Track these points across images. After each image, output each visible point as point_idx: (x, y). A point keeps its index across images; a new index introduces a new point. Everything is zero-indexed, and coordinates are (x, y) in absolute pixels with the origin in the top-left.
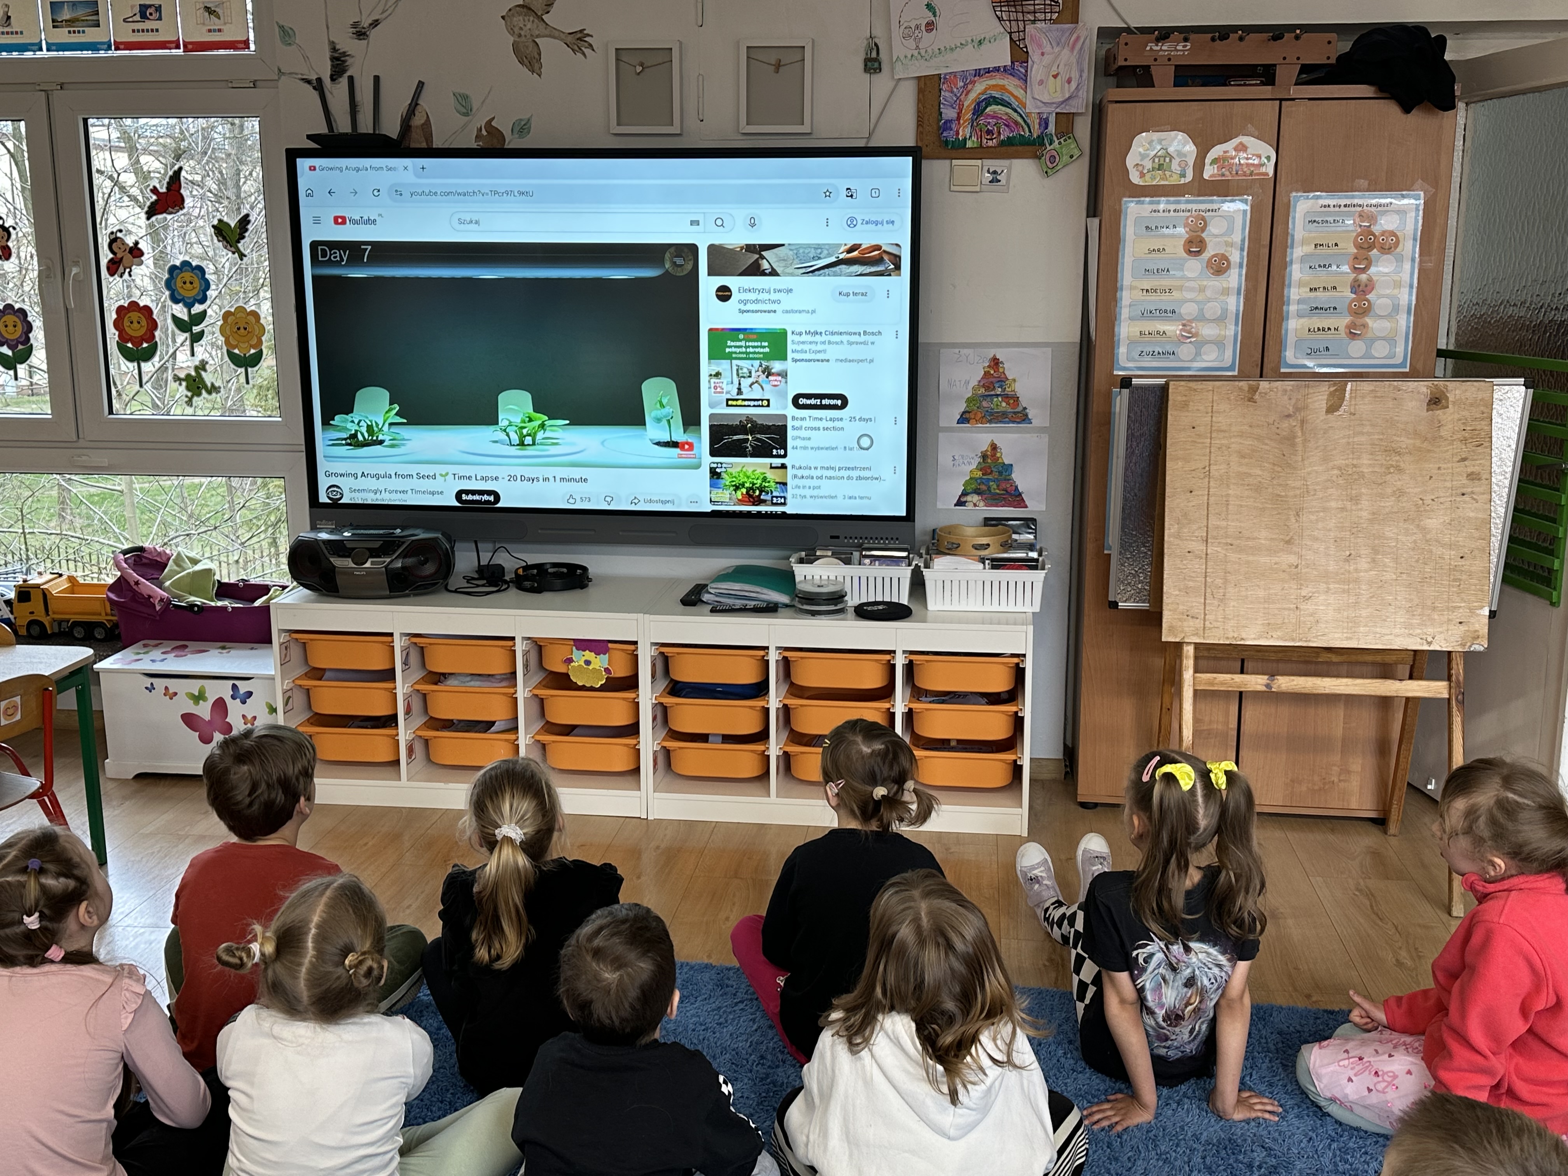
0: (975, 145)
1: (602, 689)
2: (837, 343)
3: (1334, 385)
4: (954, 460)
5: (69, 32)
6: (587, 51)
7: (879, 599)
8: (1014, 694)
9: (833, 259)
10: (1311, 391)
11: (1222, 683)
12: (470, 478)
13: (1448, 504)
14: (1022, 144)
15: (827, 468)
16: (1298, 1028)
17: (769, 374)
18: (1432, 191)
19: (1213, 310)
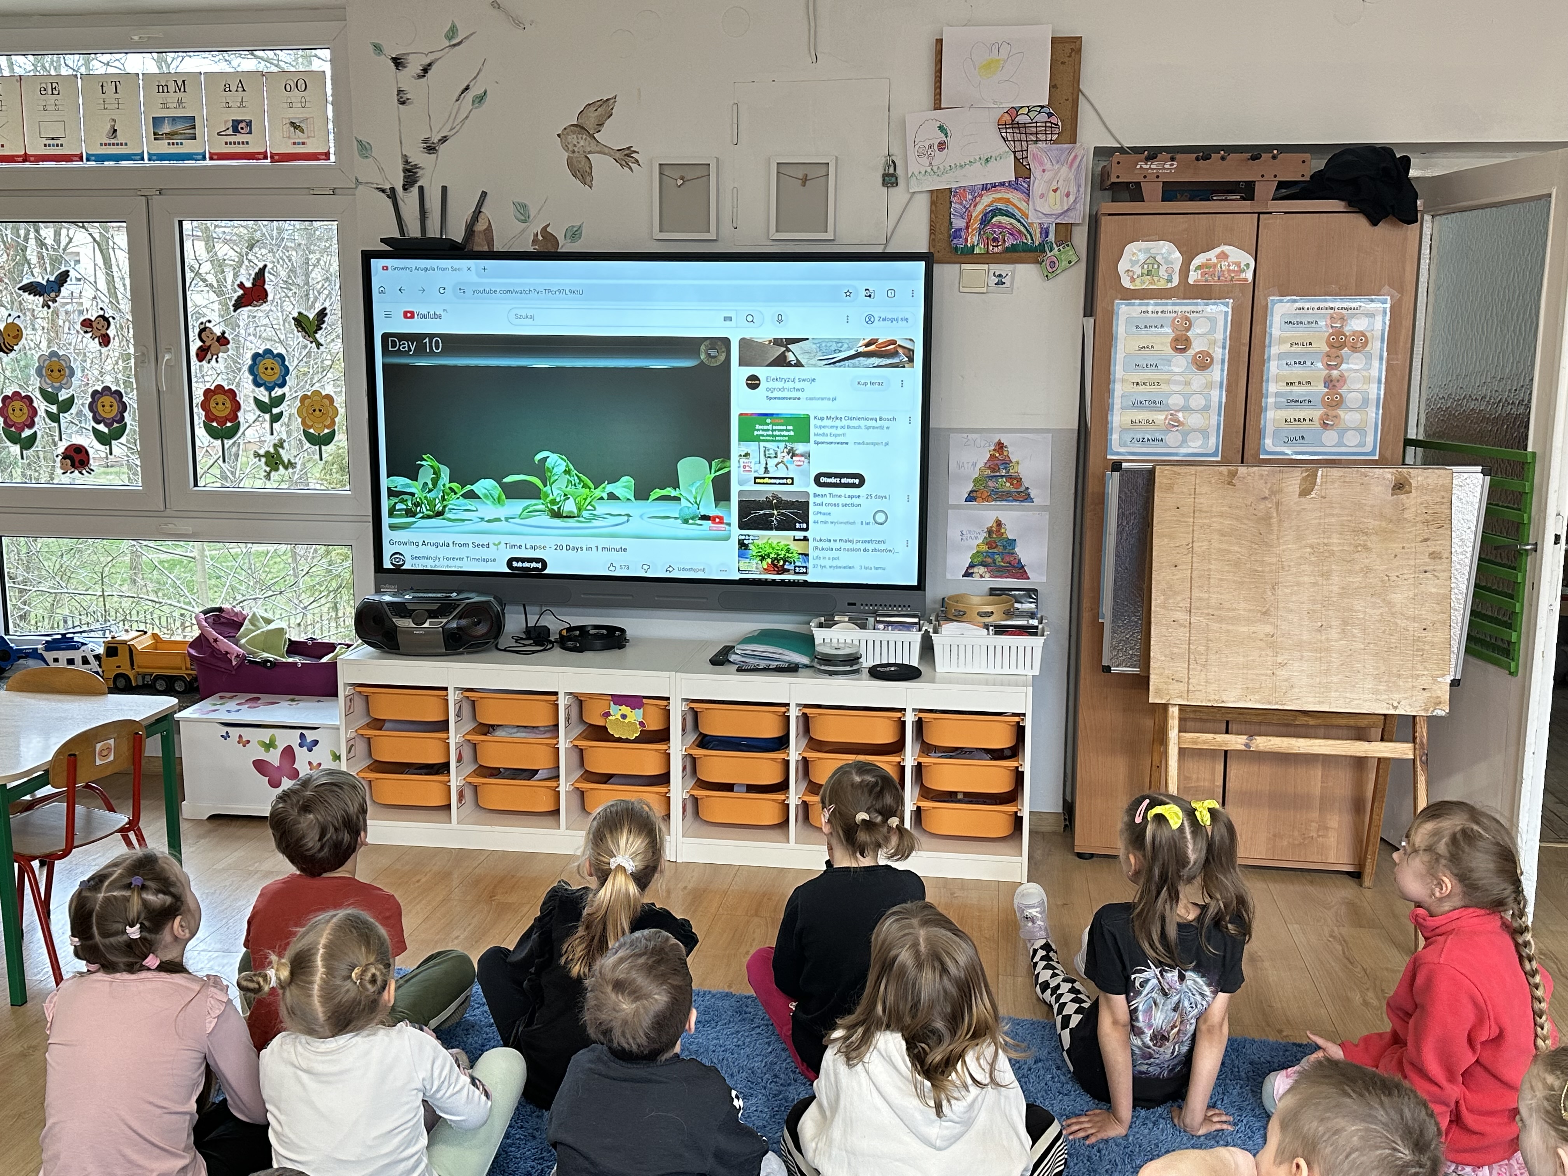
0: (982, 252)
1: (637, 741)
2: (854, 427)
3: (1307, 471)
4: (962, 535)
5: (169, 144)
6: (634, 166)
7: (892, 661)
8: (1015, 750)
9: (853, 352)
10: (1285, 476)
11: (1205, 742)
12: (520, 547)
13: (1412, 581)
14: (1024, 251)
15: (846, 541)
16: (1269, 1058)
17: (794, 455)
18: (1397, 295)
19: (1197, 402)
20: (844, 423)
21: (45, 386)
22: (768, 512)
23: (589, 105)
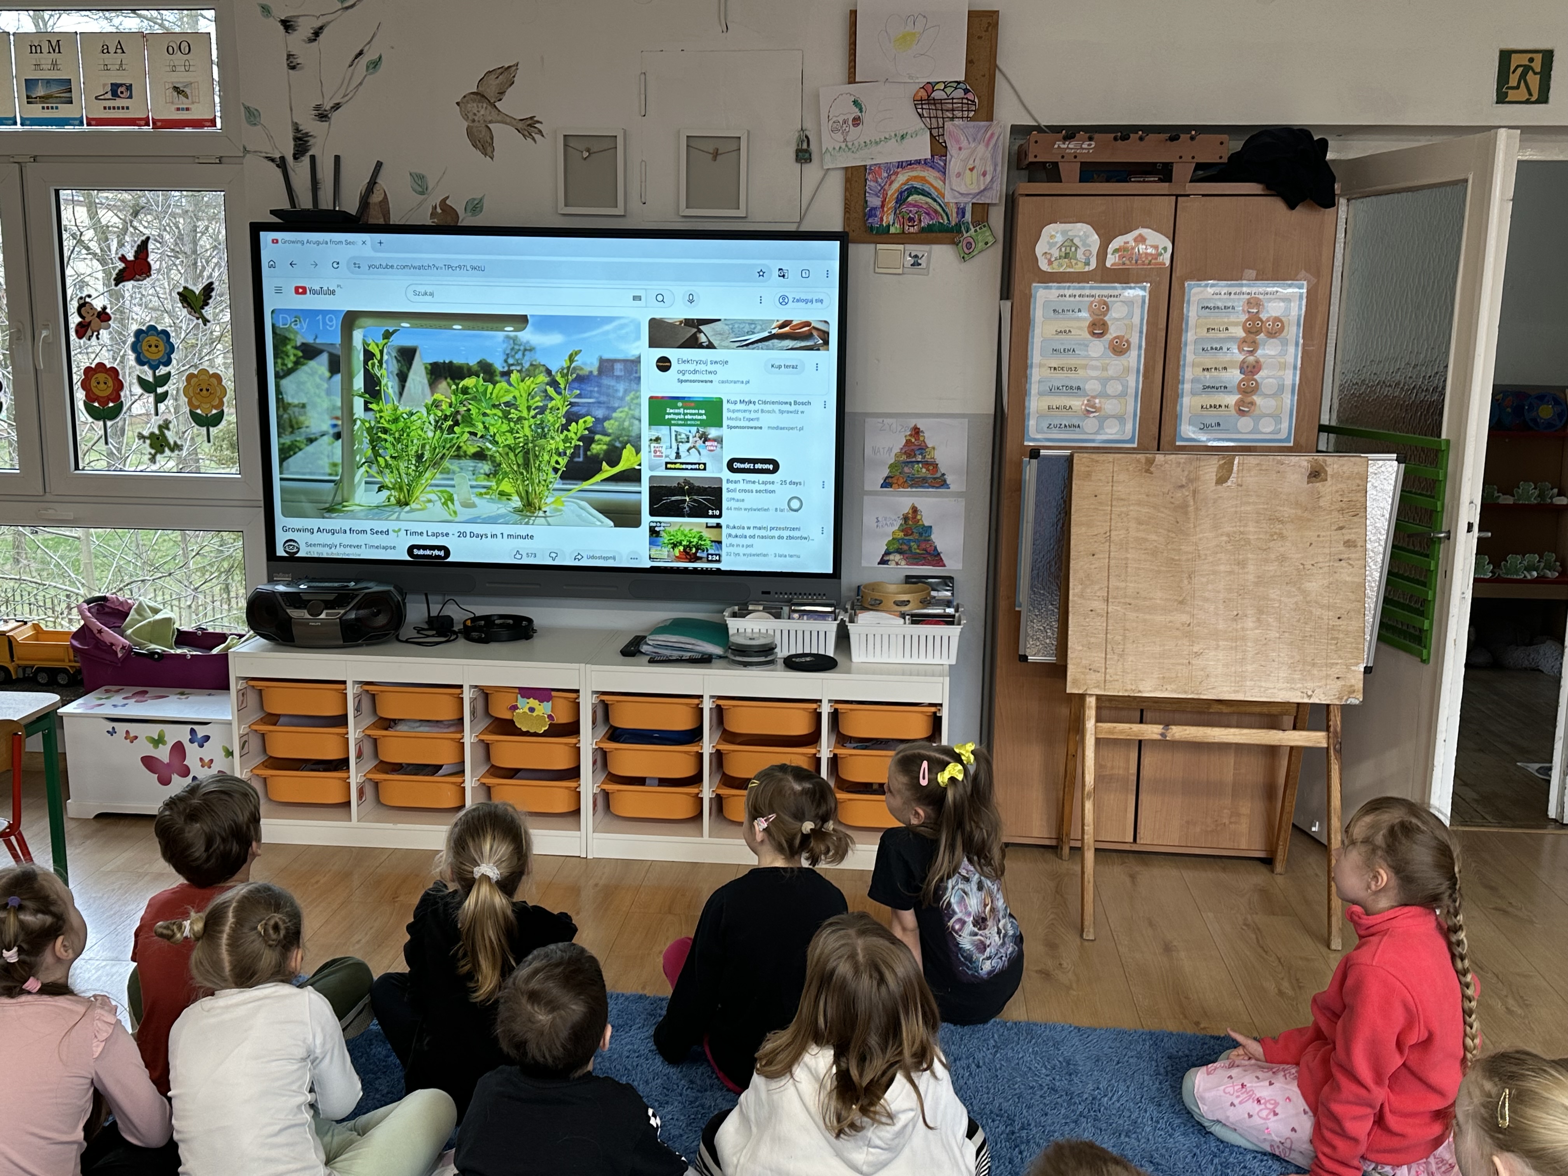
0: (898, 231)
1: (545, 734)
2: (769, 412)
3: (1224, 458)
4: (878, 521)
5: (43, 108)
6: (537, 137)
7: (807, 651)
9: (766, 334)
10: (1202, 464)
11: (1121, 732)
12: (421, 534)
13: (1326, 569)
14: (940, 231)
15: (760, 528)
16: (1187, 1053)
18: (1315, 281)
19: (1115, 388)
20: (757, 407)
22: (679, 498)
23: (490, 72)
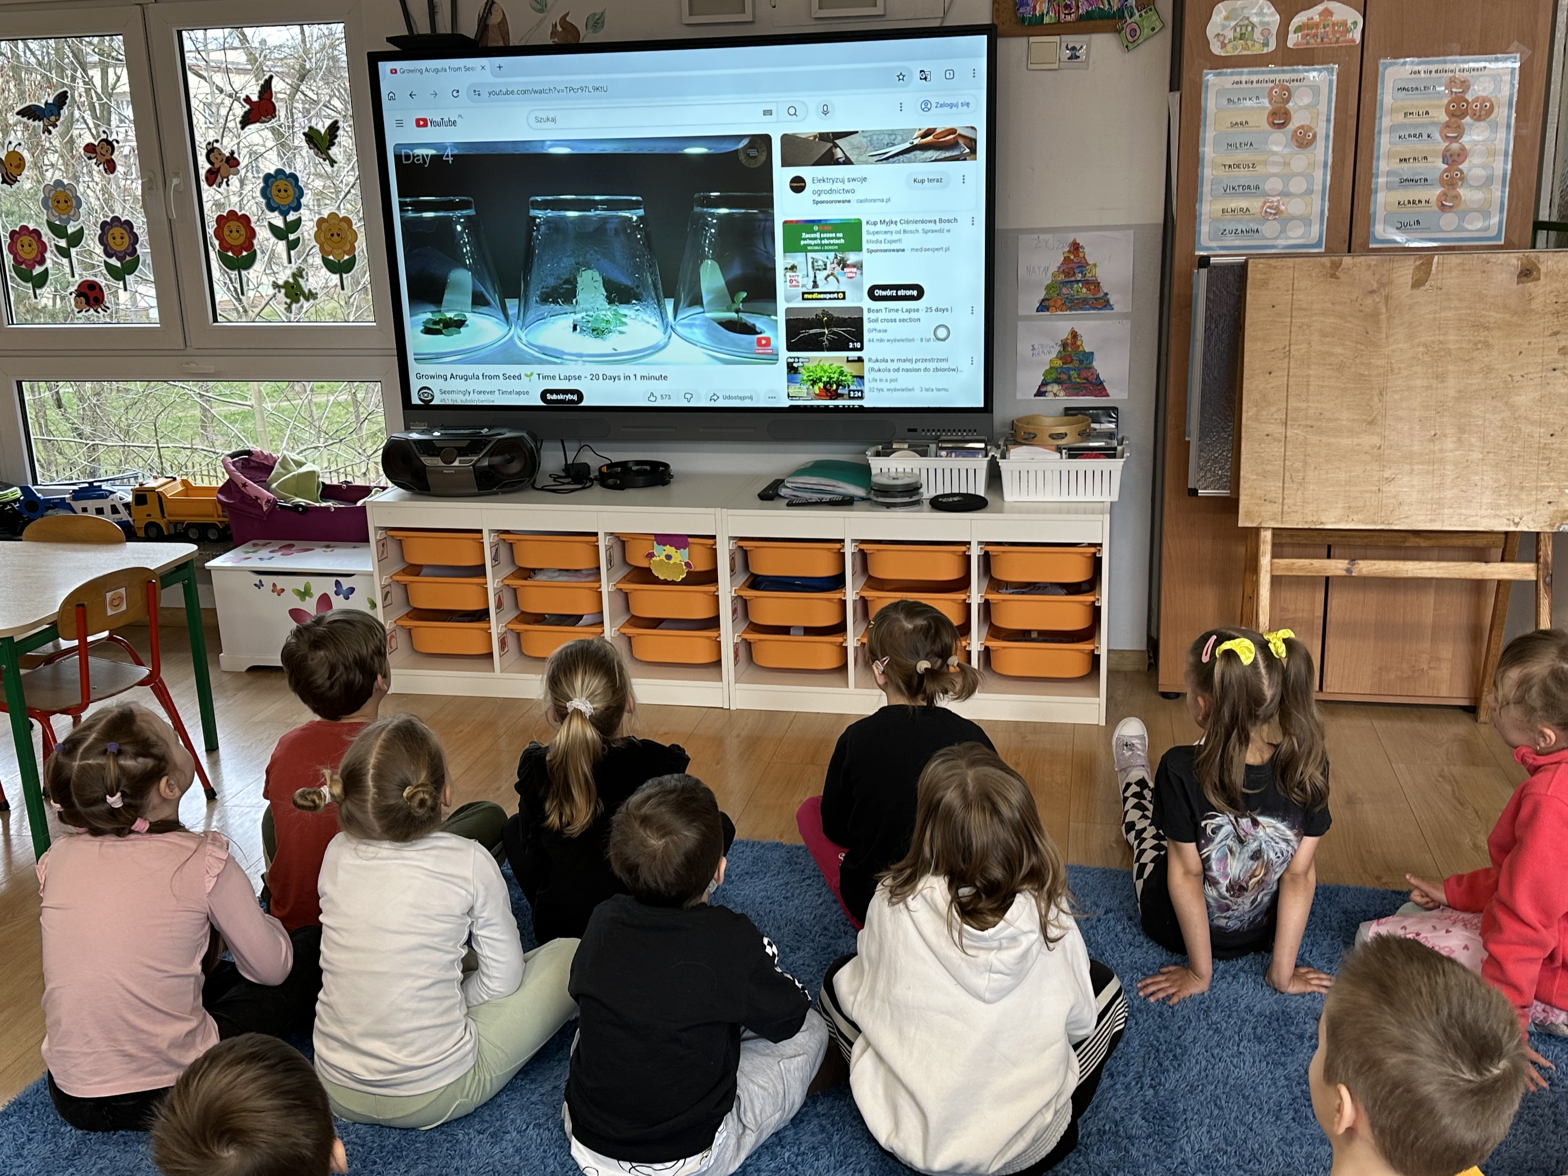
0: (1053, 21)
1: (683, 582)
2: (911, 232)
3: (1421, 257)
4: (1034, 349)
7: (955, 491)
8: (1092, 584)
9: (907, 145)
10: (1396, 265)
11: (1304, 569)
12: (554, 378)
13: (1538, 381)
14: (1101, 18)
15: (905, 361)
17: (845, 266)
18: (1530, 52)
19: (1298, 185)
20: (900, 227)
21: (52, 219)
22: (818, 330)
